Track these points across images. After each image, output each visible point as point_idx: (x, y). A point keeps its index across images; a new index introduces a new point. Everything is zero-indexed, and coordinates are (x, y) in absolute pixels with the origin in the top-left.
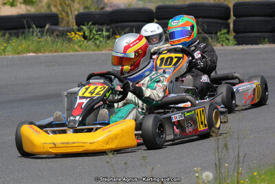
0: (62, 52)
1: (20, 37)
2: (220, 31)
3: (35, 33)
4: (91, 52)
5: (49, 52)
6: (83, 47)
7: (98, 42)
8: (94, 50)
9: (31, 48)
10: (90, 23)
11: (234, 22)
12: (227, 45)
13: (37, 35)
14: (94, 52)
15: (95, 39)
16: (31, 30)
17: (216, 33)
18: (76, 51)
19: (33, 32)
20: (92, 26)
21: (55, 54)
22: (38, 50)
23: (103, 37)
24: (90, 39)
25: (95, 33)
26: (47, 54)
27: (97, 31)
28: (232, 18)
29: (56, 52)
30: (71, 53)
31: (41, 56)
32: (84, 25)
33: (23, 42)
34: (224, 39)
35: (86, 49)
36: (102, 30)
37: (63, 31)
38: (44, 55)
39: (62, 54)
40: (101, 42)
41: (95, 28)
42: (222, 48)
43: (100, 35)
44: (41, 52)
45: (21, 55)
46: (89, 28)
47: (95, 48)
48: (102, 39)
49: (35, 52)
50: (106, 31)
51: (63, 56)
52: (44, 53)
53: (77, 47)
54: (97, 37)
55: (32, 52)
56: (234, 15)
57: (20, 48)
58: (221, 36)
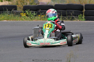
0: (17, 20)
1: (1, 14)
2: (79, 15)
3: (7, 13)
4: (28, 21)
5: (12, 20)
6: (26, 19)
7: (32, 17)
8: (30, 20)
9: (6, 18)
10: (29, 10)
11: (85, 11)
12: (82, 20)
13: (8, 13)
14: (30, 21)
15: (31, 16)
16: (6, 11)
17: (78, 16)
18: (23, 20)
19: (6, 12)
20: (30, 11)
21: (14, 21)
22: (8, 19)
23: (34, 15)
24: (29, 16)
25: (31, 14)
26: (11, 21)
27: (31, 13)
28: (84, 10)
29: (15, 20)
30: (21, 21)
31: (9, 22)
32: (26, 10)
33: (3, 16)
34: (81, 18)
35: (27, 20)
36: (33, 13)
37: (18, 12)
38: (10, 21)
39: (17, 21)
40: (33, 17)
41: (31, 12)
42: (80, 21)
43: (32, 14)
44: (9, 20)
45: (1, 21)
46: (28, 12)
47: (30, 19)
48: (33, 16)
49: (7, 20)
50: (35, 13)
51: (18, 22)
52: (10, 20)
53: (23, 19)
54: (31, 15)
55: (6, 20)
56: (85, 9)
57: (1, 18)
58: (80, 17)
